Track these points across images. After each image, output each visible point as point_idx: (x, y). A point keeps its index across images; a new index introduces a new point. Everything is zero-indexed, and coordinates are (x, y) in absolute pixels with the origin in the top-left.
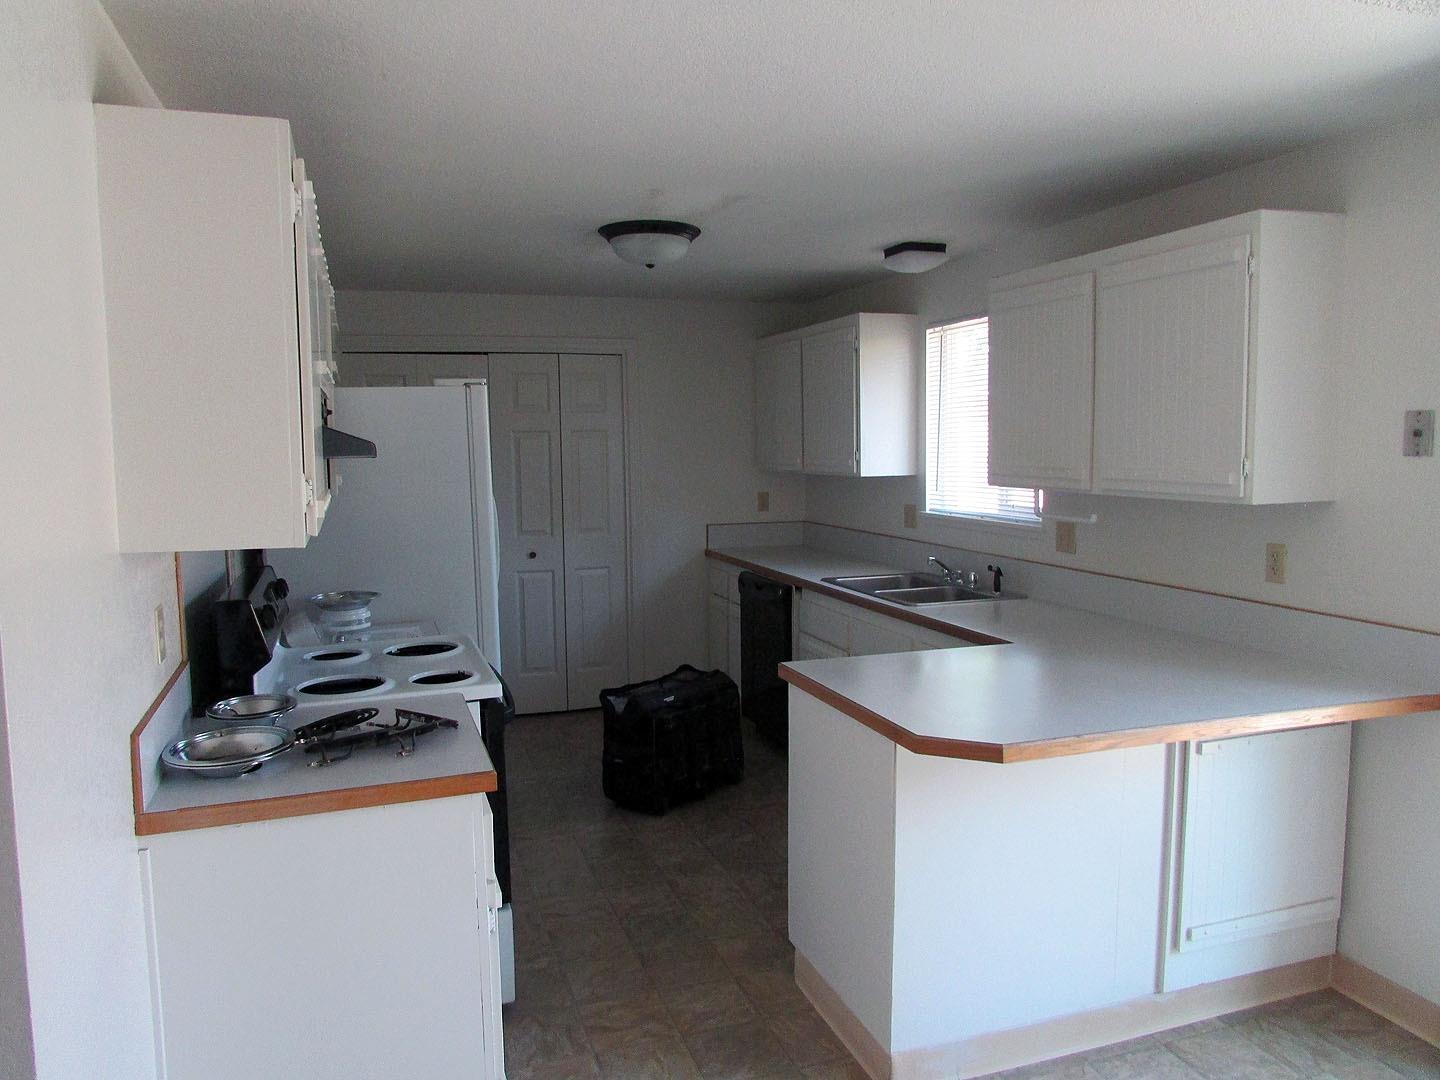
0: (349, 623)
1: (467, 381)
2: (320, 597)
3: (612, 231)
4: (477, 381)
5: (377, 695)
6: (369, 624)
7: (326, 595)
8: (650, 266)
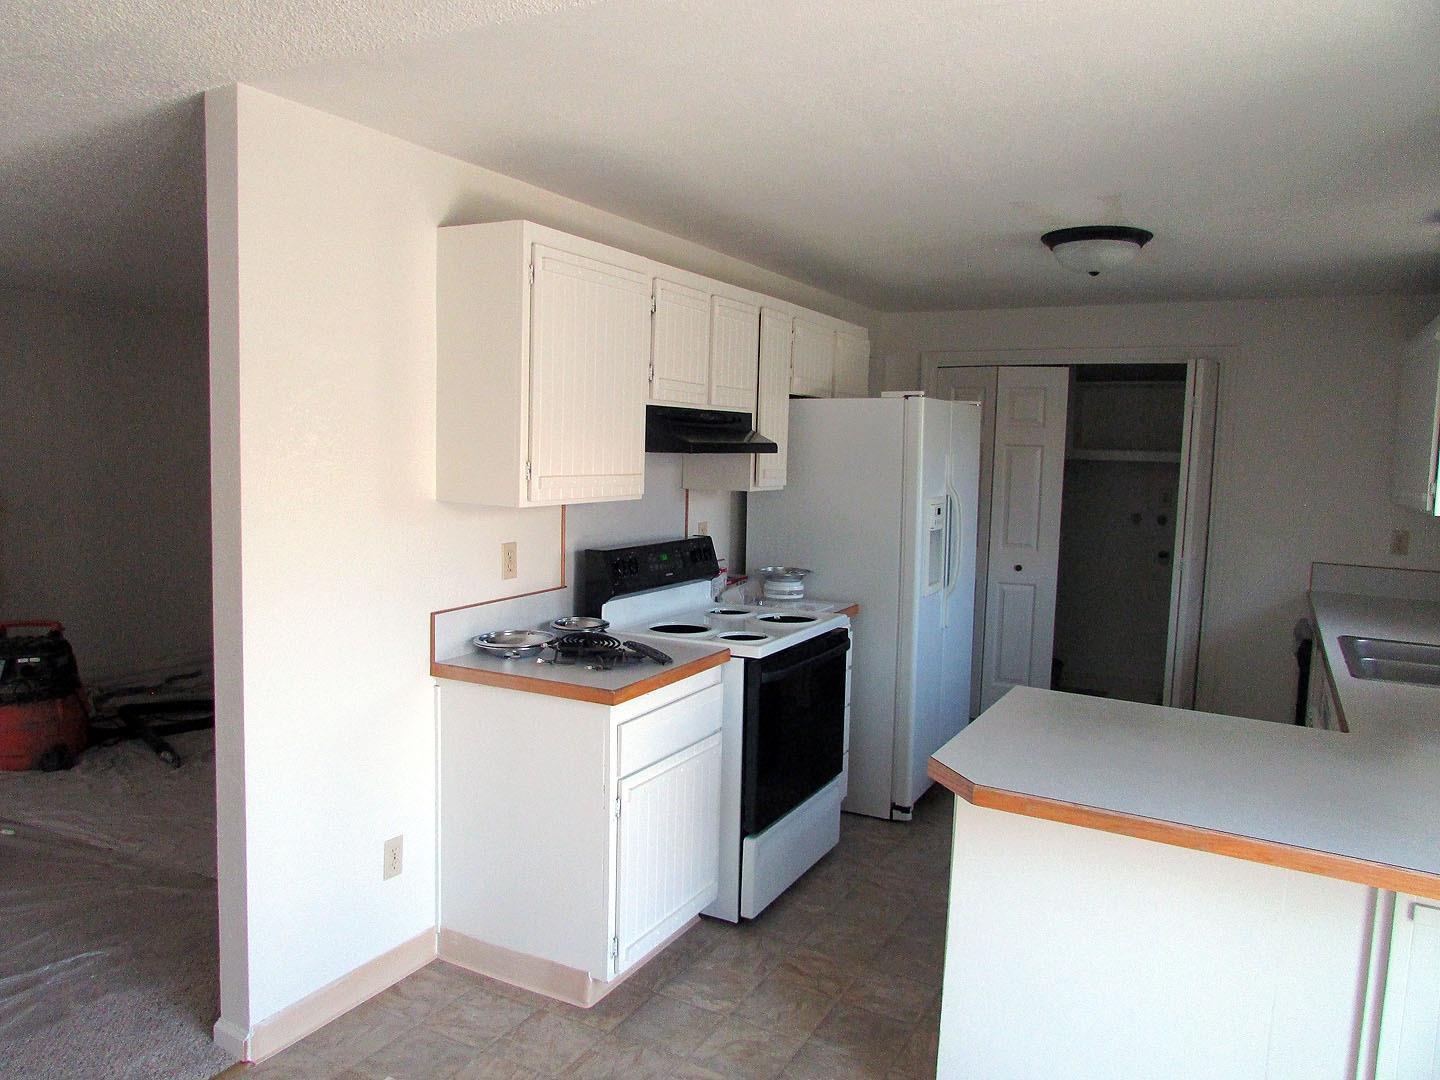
0: (784, 593)
1: (907, 393)
2: (770, 569)
3: (1054, 239)
4: (916, 393)
5: (689, 638)
6: (801, 596)
7: (774, 569)
8: (1094, 274)
